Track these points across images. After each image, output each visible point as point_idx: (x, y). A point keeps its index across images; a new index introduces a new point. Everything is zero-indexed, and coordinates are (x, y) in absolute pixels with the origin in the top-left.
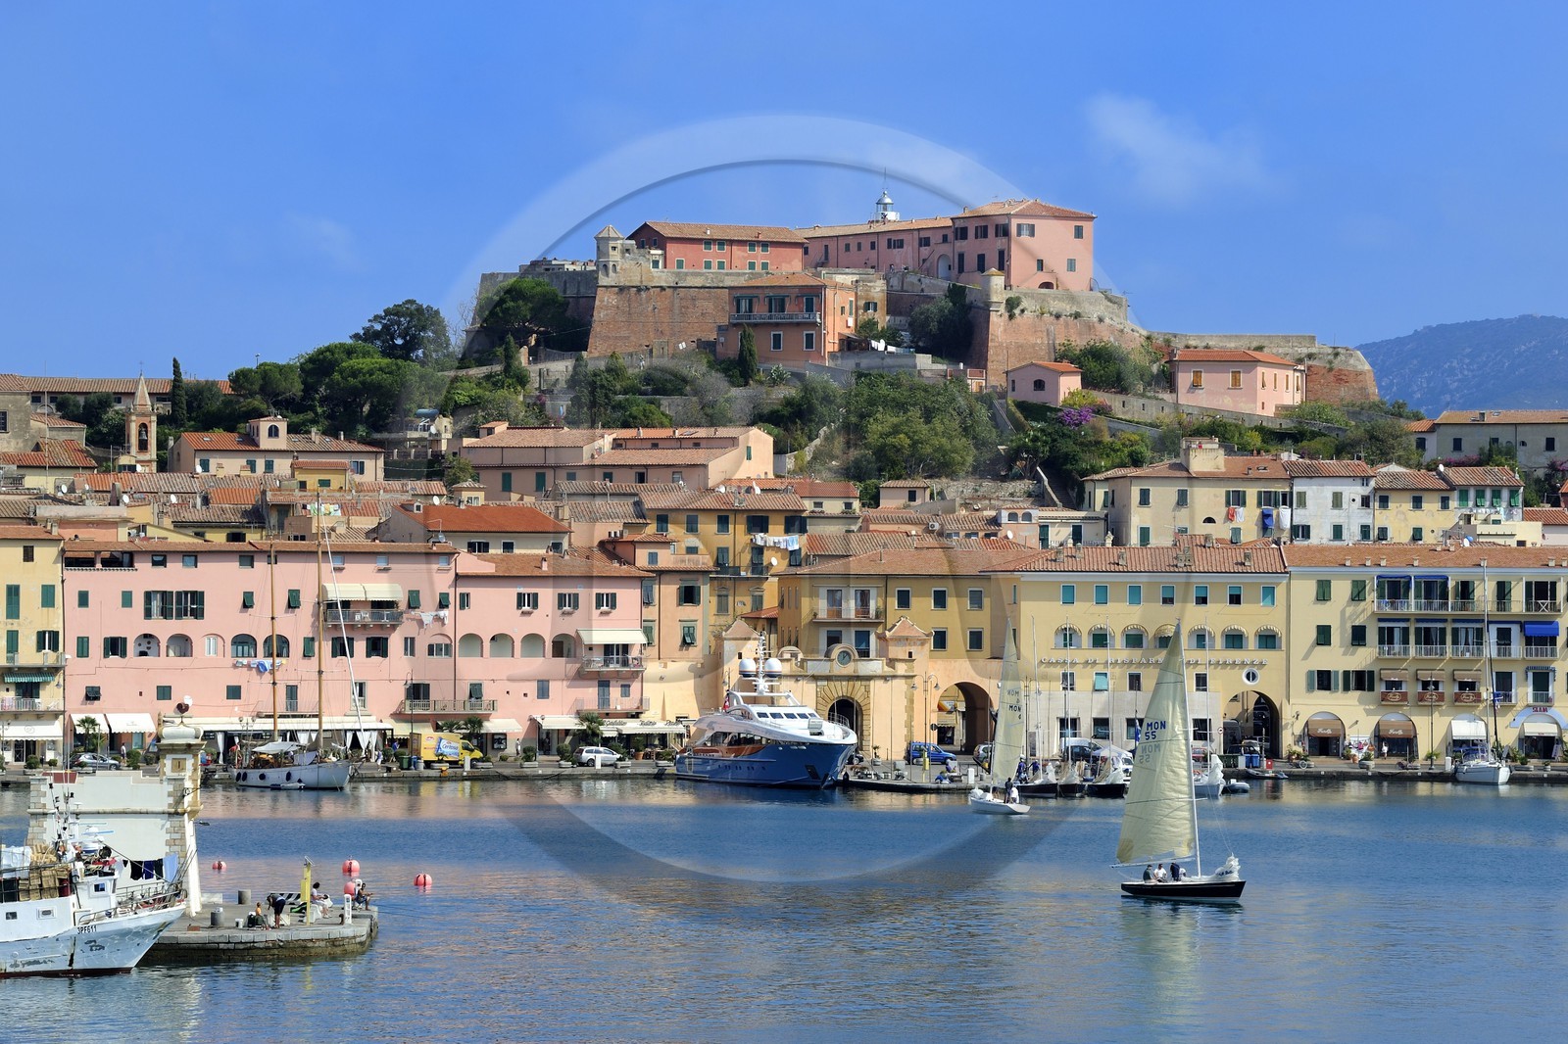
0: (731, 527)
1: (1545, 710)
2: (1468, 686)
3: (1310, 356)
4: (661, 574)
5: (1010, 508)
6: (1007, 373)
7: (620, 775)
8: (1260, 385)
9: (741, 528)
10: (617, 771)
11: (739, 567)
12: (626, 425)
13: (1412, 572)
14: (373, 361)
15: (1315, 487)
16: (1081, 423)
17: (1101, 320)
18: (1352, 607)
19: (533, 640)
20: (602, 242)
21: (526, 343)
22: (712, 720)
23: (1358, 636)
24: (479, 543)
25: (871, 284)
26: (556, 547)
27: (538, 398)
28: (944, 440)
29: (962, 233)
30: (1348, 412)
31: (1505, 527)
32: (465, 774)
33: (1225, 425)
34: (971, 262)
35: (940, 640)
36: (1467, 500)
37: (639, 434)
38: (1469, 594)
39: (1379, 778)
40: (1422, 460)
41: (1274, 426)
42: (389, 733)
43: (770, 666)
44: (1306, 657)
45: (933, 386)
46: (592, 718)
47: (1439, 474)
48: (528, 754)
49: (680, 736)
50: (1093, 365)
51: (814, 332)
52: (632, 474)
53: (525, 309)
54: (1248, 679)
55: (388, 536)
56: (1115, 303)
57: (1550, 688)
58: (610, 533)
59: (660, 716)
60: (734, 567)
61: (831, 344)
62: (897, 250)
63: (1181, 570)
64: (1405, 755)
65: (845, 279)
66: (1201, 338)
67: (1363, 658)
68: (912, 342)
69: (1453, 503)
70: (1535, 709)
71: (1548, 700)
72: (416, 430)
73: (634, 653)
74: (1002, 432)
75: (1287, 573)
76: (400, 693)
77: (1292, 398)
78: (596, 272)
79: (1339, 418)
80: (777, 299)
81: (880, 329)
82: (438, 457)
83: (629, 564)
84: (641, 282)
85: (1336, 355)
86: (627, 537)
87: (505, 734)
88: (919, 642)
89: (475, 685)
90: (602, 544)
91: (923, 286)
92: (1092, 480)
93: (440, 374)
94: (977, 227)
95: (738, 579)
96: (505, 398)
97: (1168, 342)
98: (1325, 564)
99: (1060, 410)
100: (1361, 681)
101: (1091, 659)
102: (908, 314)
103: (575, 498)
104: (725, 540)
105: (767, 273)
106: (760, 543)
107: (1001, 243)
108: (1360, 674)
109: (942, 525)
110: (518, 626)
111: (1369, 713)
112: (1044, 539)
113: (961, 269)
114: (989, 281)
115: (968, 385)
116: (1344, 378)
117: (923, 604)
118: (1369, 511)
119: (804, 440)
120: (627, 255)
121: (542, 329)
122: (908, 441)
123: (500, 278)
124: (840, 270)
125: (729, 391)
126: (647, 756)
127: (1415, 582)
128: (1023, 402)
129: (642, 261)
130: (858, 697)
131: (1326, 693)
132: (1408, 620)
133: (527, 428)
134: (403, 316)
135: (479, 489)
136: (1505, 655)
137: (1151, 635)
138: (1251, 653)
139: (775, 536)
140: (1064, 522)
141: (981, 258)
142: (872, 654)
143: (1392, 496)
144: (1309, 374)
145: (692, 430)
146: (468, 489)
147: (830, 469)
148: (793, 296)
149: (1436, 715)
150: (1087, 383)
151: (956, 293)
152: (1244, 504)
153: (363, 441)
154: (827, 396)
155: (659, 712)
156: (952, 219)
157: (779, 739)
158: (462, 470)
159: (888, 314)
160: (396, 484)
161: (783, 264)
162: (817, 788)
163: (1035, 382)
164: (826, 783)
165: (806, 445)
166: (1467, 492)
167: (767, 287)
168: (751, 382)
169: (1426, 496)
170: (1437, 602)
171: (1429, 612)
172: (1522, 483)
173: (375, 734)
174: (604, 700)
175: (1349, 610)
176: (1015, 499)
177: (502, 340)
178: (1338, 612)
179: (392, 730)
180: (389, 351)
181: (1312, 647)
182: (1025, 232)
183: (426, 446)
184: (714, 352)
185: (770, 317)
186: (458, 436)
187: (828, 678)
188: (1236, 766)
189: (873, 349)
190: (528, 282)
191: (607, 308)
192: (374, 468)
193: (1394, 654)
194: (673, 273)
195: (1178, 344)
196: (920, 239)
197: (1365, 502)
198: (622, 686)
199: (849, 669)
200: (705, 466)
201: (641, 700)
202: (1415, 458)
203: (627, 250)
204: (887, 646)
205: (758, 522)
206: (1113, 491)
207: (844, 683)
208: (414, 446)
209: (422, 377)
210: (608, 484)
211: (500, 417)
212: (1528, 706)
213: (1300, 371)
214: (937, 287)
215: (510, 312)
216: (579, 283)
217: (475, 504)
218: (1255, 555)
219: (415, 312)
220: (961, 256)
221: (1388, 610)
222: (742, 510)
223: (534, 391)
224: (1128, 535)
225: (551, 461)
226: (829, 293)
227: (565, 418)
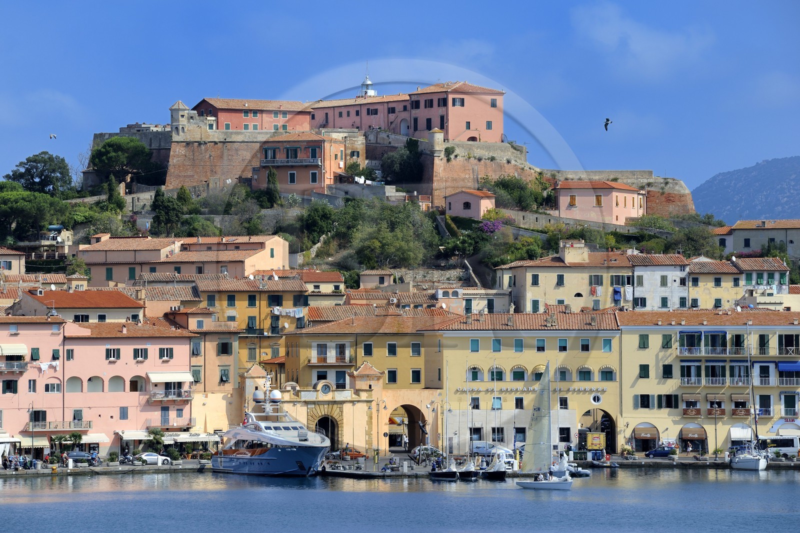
0: (257, 303)
1: (793, 421)
2: (740, 405)
3: (649, 185)
4: (205, 335)
5: (444, 288)
6: (445, 198)
7: (175, 470)
8: (614, 204)
9: (264, 303)
10: (173, 467)
11: (263, 329)
12: (190, 235)
13: (703, 329)
14: (18, 193)
15: (649, 272)
16: (494, 231)
17: (509, 162)
18: (663, 352)
19: (117, 380)
20: (174, 112)
21: (124, 180)
22: (237, 432)
23: (667, 371)
24: (82, 316)
25: (355, 139)
26: (135, 317)
27: (132, 217)
28: (403, 243)
29: (416, 105)
30: (674, 222)
31: (776, 298)
32: (69, 471)
33: (590, 231)
34: (422, 123)
35: (393, 376)
36: (751, 280)
37: (198, 241)
38: (741, 343)
39: (683, 467)
40: (723, 253)
41: (624, 231)
42: (18, 444)
43: (273, 395)
44: (633, 386)
45: (397, 207)
46: (157, 432)
47: (733, 262)
48: (112, 457)
49: (217, 443)
50: (502, 192)
51: (317, 171)
52: (194, 268)
53: (123, 157)
54: (595, 400)
55: (20, 312)
56: (518, 150)
57: (796, 406)
58: (171, 308)
59: (203, 430)
60: (260, 329)
61: (328, 180)
62: (374, 116)
63: (549, 328)
64: (698, 451)
65: (337, 136)
66: (576, 173)
67: (671, 386)
68: (383, 177)
69: (742, 282)
70: (786, 420)
71: (795, 414)
72: (48, 239)
73: (186, 388)
74: (442, 237)
75: (619, 330)
76: (26, 417)
77: (637, 212)
78: (171, 132)
79: (667, 225)
80: (292, 150)
81: (361, 169)
82: (63, 257)
83: (184, 328)
84: (201, 138)
85: (667, 183)
86: (183, 310)
87: (98, 444)
88: (376, 378)
89: (78, 411)
90: (166, 315)
91: (390, 140)
92: (501, 269)
93: (64, 202)
94: (426, 101)
95: (262, 337)
96: (109, 218)
97: (554, 176)
98: (644, 323)
99: (481, 222)
100: (670, 401)
101: (490, 388)
102: (380, 159)
103: (154, 284)
104: (254, 312)
105: (286, 132)
106: (277, 313)
107: (441, 111)
108: (669, 397)
109: (398, 300)
110: (107, 371)
111: (675, 423)
112: (468, 309)
113: (416, 129)
114: (433, 137)
115: (420, 206)
116: (672, 199)
117: (381, 352)
118: (685, 288)
119: (309, 244)
120: (192, 120)
121: (135, 171)
122: (379, 244)
123: (107, 136)
124: (335, 130)
125: (260, 211)
126: (194, 457)
127: (704, 335)
128: (457, 217)
129: (201, 124)
130: (335, 414)
131: (646, 410)
132: (700, 361)
133: (123, 238)
134: (39, 162)
135: (83, 280)
136: (765, 384)
137: (530, 372)
138: (596, 384)
139: (288, 309)
140: (481, 296)
141: (429, 121)
142: (348, 386)
143: (701, 278)
144: (649, 197)
145: (234, 238)
146: (76, 279)
147: (327, 264)
148: (303, 148)
149: (720, 425)
150: (498, 204)
151: (412, 145)
152: (602, 284)
153: (11, 247)
154: (325, 214)
155: (203, 427)
156: (409, 95)
157: (279, 444)
158: (78, 266)
159: (367, 158)
160: (32, 276)
161: (297, 126)
162: (304, 476)
163: (464, 204)
164: (310, 473)
165: (311, 247)
166: (751, 274)
167: (285, 142)
168: (275, 205)
169: (723, 278)
170: (719, 349)
171: (714, 355)
172: (788, 268)
173: (8, 446)
174: (165, 420)
175: (661, 354)
176: (451, 282)
177: (107, 178)
178: (653, 356)
179: (20, 442)
180: (30, 187)
181: (637, 379)
182: (458, 103)
183: (54, 250)
184: (250, 185)
185: (288, 162)
186: (76, 243)
187: (314, 403)
188: (586, 459)
189: (356, 182)
190: (124, 140)
191: (178, 156)
192: (18, 265)
193: (691, 384)
194: (223, 132)
195: (560, 178)
196: (389, 109)
197: (683, 282)
198: (177, 410)
199: (329, 397)
200: (242, 262)
201: (190, 419)
202: (718, 253)
203: (192, 117)
204: (355, 381)
205: (275, 299)
206: (515, 276)
207: (326, 406)
208: (47, 251)
209: (52, 204)
210: (177, 274)
211: (104, 231)
212: (781, 418)
213: (642, 194)
214: (399, 140)
215: (113, 159)
216: (160, 139)
217: (81, 289)
218: (598, 318)
219: (48, 160)
220: (416, 120)
221: (686, 354)
222: (265, 291)
223: (129, 212)
224: (525, 305)
225: (139, 260)
226: (327, 145)
227: (150, 231)
